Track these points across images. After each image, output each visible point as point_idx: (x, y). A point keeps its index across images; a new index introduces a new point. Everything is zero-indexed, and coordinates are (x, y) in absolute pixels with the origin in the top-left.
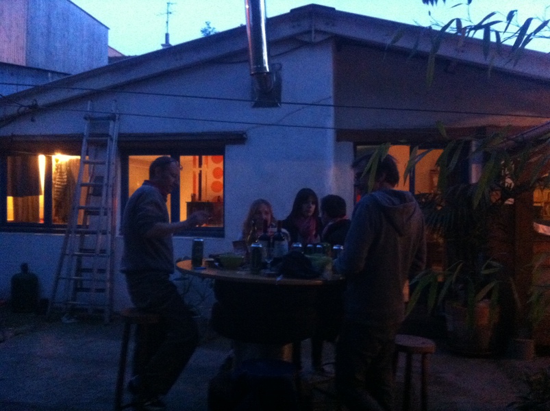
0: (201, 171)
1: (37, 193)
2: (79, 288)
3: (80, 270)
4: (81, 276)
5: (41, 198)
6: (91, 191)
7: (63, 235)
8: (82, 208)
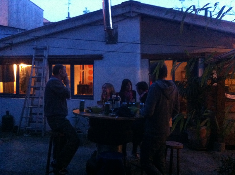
0: (83, 71)
1: (13, 81)
2: (31, 121)
3: (31, 114)
4: (32, 116)
5: (15, 83)
6: (36, 80)
7: (24, 99)
8: (32, 87)
